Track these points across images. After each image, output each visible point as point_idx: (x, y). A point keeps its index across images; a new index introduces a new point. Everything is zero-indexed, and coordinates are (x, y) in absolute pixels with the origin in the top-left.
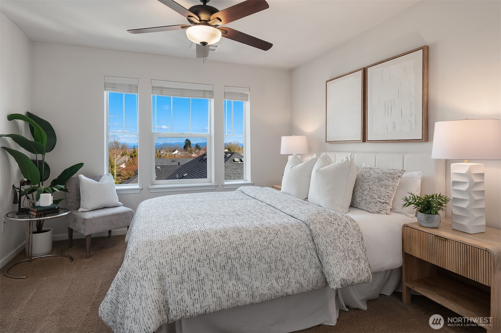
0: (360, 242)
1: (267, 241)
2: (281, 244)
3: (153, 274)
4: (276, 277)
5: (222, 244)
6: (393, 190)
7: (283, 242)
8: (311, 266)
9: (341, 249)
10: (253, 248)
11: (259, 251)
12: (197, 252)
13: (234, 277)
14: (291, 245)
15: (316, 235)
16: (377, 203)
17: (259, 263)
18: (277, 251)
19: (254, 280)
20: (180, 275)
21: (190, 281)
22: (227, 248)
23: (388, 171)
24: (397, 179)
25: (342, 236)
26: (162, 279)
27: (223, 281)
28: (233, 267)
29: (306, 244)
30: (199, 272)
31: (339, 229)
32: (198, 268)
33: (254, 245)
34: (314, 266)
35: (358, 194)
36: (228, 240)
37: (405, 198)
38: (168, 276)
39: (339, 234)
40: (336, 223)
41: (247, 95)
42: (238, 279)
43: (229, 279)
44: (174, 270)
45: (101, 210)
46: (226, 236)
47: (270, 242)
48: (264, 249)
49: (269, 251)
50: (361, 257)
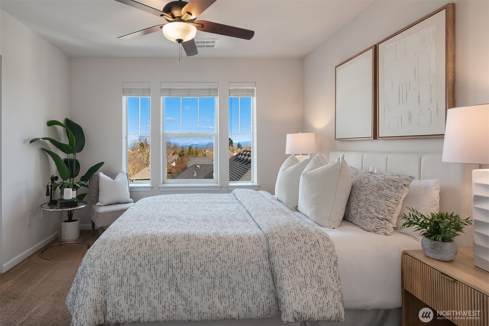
0: (332, 268)
1: (215, 253)
2: (229, 259)
3: (97, 273)
4: (220, 295)
5: (166, 251)
6: (396, 202)
7: (233, 256)
8: (263, 289)
9: (301, 273)
10: (197, 259)
11: (203, 263)
12: (140, 256)
13: (174, 287)
14: (241, 261)
15: (272, 252)
16: (374, 218)
17: (201, 276)
18: (224, 266)
19: (194, 294)
20: (121, 278)
21: (128, 286)
22: (170, 255)
23: (391, 177)
24: (402, 188)
25: (307, 257)
26: (104, 279)
27: (162, 290)
28: (174, 277)
29: (260, 262)
30: (139, 277)
31: (304, 247)
32: (138, 273)
33: (199, 256)
34: (267, 289)
35: (353, 205)
36: (174, 247)
37: (403, 215)
38: (109, 277)
39: (302, 254)
40: (303, 240)
41: (253, 90)
42: (178, 291)
43: (168, 289)
44: (116, 272)
45: (114, 205)
46: (173, 243)
47: (217, 255)
48: (209, 261)
49: (215, 264)
50: (329, 287)
